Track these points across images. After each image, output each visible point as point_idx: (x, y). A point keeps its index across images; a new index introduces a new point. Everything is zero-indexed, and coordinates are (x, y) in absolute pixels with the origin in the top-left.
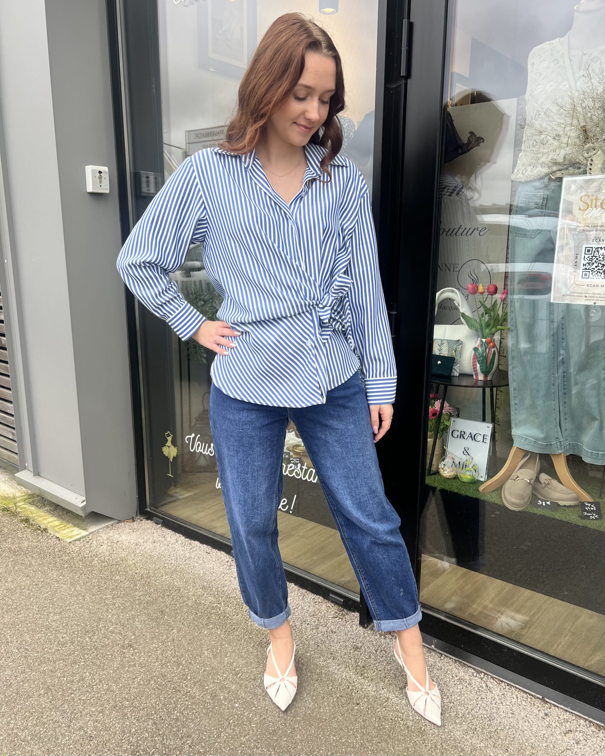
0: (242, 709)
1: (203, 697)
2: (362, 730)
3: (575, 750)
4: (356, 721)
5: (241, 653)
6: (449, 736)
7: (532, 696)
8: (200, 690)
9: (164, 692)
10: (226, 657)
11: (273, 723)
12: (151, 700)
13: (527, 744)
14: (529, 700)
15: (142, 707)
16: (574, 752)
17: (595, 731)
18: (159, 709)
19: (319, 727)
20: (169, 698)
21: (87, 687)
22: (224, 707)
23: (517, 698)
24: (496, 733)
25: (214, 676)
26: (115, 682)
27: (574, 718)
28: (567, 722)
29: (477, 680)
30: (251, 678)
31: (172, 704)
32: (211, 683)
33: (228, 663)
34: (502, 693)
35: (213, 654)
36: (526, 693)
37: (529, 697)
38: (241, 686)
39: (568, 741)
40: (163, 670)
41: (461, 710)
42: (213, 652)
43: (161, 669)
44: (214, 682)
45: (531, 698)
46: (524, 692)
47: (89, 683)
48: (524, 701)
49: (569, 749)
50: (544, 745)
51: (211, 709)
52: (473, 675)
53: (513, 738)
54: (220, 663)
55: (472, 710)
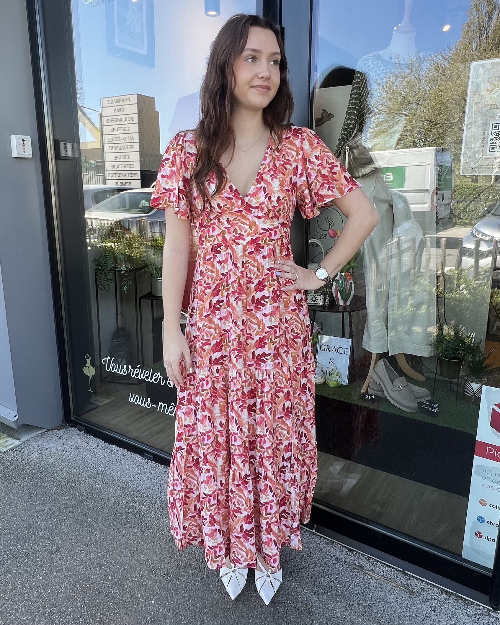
0: (157, 605)
1: (123, 596)
2: (261, 616)
3: (433, 617)
4: (255, 608)
5: (155, 549)
6: (332, 614)
7: (395, 569)
8: (120, 590)
9: (88, 595)
10: (142, 555)
11: (185, 616)
12: (77, 604)
13: (395, 615)
14: (393, 573)
15: (69, 612)
16: (432, 619)
17: (446, 598)
18: (84, 612)
19: (224, 617)
20: (93, 600)
21: (19, 595)
22: (141, 604)
23: (383, 572)
24: (369, 607)
25: (132, 575)
26: (44, 589)
27: (429, 587)
28: (424, 591)
29: (351, 558)
30: (164, 574)
31: (95, 606)
32: (129, 582)
33: (144, 560)
34: (372, 568)
35: (131, 553)
36: (390, 567)
37: (393, 570)
38: (156, 582)
39: (427, 609)
40: (88, 572)
41: (340, 588)
42: (130, 550)
43: (86, 572)
44: (132, 581)
45: (394, 571)
46: (388, 566)
47: (21, 592)
48: (389, 574)
49: (428, 617)
50: (408, 614)
51: (130, 608)
52: (348, 554)
53: (383, 610)
54: (137, 561)
55: (349, 587)
